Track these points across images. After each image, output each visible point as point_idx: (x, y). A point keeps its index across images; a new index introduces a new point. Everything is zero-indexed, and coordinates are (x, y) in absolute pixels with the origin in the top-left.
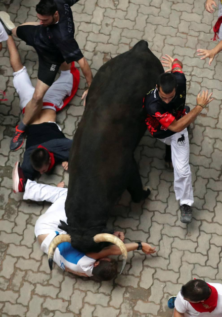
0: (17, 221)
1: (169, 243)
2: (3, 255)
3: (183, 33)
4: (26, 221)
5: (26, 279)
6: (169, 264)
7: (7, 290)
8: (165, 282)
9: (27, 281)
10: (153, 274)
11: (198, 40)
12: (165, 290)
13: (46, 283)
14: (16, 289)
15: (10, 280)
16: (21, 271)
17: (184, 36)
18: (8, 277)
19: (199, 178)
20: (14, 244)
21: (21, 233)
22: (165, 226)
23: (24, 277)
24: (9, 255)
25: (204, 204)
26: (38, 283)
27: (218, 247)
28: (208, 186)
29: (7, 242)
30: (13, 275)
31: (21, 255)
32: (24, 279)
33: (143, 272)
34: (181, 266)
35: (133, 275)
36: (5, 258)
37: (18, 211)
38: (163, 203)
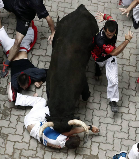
0: (11, 120)
1: (105, 127)
2: (5, 141)
3: (95, 3)
4: (17, 119)
5: (22, 154)
6: (106, 140)
8: (106, 150)
9: (23, 156)
10: (98, 146)
11: (104, 7)
12: (107, 155)
13: (34, 156)
15: (12, 156)
16: (18, 150)
17: (96, 5)
18: (10, 154)
20: (11, 134)
21: (15, 127)
22: (101, 117)
23: (20, 153)
24: (9, 141)
25: (122, 103)
26: (30, 156)
27: (134, 128)
28: (123, 92)
29: (7, 133)
30: (14, 153)
31: (17, 140)
32: (21, 155)
33: (92, 146)
34: (114, 141)
35: (86, 148)
36: (7, 143)
37: (11, 114)
38: (98, 104)
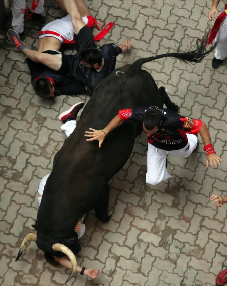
2: (40, 127)
4: (63, 100)
7: (40, 156)
8: (174, 165)
12: (174, 172)
14: (48, 156)
15: (43, 148)
16: (54, 141)
18: (42, 145)
19: (214, 82)
20: (50, 118)
21: (58, 110)
24: (46, 127)
25: (215, 104)
27: (223, 141)
28: (221, 89)
29: (45, 116)
30: (47, 144)
31: (56, 128)
32: (56, 149)
36: (41, 129)
38: (181, 98)
